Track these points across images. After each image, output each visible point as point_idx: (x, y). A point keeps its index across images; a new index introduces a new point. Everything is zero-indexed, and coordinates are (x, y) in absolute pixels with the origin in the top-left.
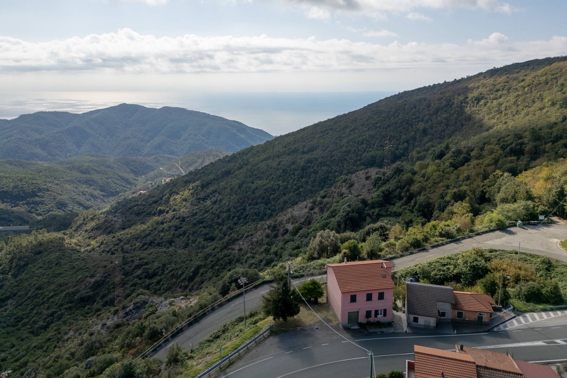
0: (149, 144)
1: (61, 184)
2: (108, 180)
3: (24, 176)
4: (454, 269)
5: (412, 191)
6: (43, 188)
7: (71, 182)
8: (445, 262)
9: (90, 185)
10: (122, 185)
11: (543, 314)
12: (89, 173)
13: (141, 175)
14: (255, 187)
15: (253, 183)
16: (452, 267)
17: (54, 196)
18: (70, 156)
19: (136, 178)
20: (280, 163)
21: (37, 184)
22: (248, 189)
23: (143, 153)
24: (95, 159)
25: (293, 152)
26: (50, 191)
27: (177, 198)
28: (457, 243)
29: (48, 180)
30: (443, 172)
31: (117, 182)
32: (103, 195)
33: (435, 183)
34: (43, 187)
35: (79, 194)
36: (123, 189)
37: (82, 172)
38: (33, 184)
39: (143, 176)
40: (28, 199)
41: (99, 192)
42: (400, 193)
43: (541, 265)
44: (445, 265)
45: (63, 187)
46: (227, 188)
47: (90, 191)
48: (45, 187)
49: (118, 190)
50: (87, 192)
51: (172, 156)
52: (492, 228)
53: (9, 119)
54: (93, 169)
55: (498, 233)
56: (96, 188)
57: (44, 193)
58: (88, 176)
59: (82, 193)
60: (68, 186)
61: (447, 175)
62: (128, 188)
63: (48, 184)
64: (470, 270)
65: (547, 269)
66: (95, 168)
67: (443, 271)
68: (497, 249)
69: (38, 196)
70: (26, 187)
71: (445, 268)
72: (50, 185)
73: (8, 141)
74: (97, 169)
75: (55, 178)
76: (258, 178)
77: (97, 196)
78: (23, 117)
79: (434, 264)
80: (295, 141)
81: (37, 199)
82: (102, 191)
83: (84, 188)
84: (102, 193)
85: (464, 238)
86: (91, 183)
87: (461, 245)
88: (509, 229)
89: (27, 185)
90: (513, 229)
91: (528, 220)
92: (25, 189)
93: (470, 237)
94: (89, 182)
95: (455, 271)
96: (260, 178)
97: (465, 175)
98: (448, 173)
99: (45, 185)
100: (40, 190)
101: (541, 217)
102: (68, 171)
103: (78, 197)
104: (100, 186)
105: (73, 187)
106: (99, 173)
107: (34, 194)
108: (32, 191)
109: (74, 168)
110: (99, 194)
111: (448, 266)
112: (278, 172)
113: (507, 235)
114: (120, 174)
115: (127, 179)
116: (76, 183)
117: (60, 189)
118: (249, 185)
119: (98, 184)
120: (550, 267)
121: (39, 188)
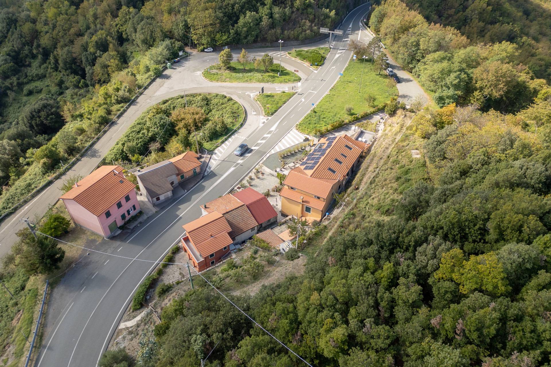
4: (148, 133)
5: (44, 46)
8: (137, 129)
11: (223, 145)
16: (145, 131)
28: (135, 105)
30: (67, 14)
33: (64, 30)
42: (31, 51)
43: (202, 103)
44: (139, 132)
52: (152, 78)
55: (158, 80)
61: (73, 18)
64: (160, 129)
65: (207, 104)
67: (141, 138)
68: (167, 98)
71: (140, 135)
79: (131, 135)
85: (137, 97)
87: (138, 105)
88: (164, 73)
90: (166, 72)
91: (172, 59)
93: (141, 94)
95: (150, 134)
97: (91, 13)
98: (73, 15)
101: (181, 53)
111: (142, 132)
113: (165, 80)
120: (208, 102)
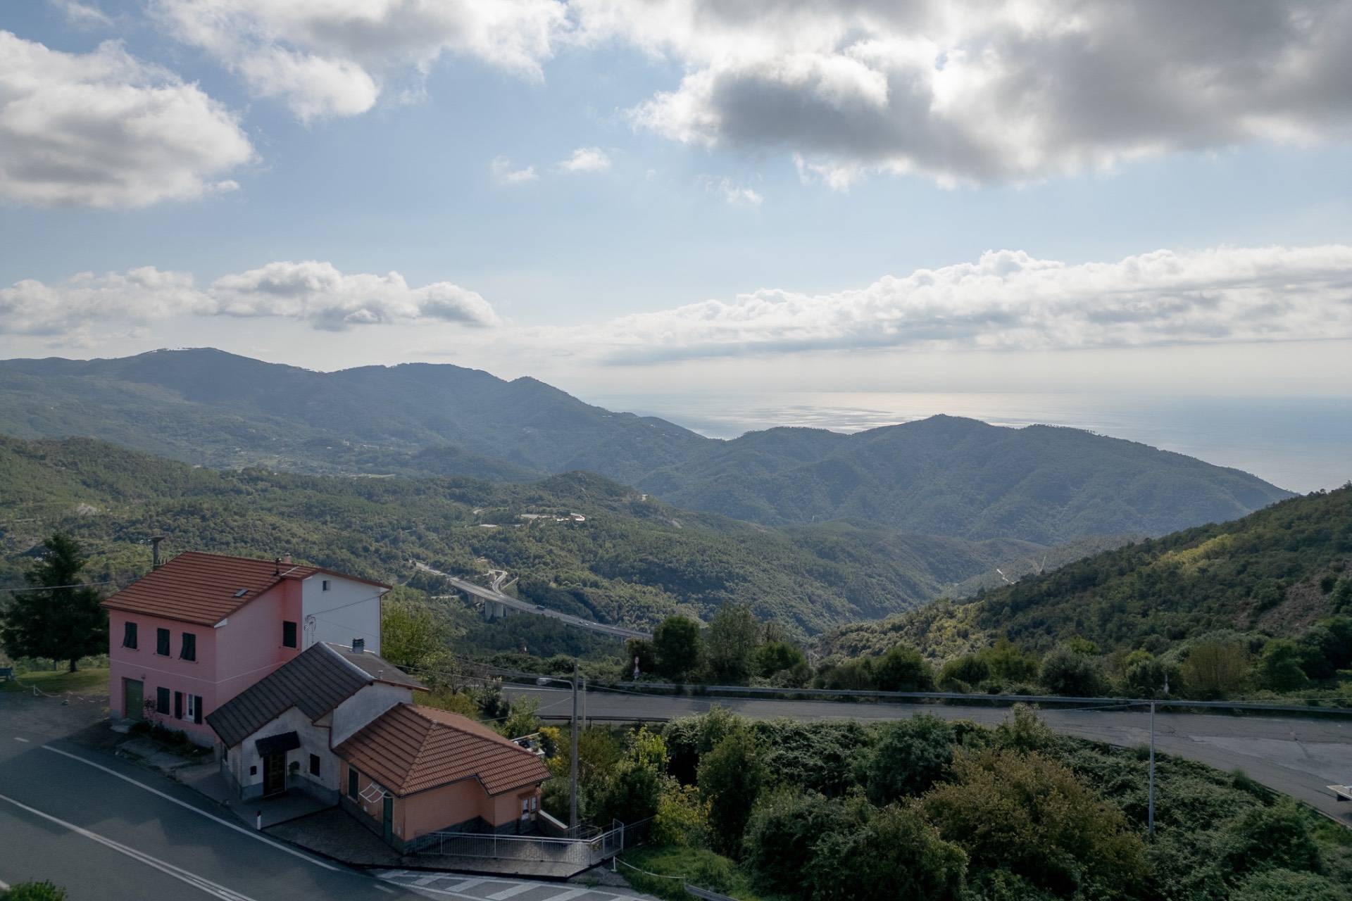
0: (985, 511)
1: (772, 572)
2: (868, 580)
3: (710, 544)
6: (737, 574)
7: (793, 570)
9: (831, 584)
10: (899, 596)
12: (834, 558)
13: (952, 581)
14: (1145, 628)
15: (1145, 615)
17: (754, 594)
18: (817, 520)
19: (939, 586)
20: (1245, 567)
21: (728, 563)
22: (1124, 629)
23: (969, 530)
24: (855, 529)
25: (1310, 542)
26: (750, 581)
27: (946, 625)
29: (751, 558)
31: (890, 586)
32: (852, 611)
34: (737, 570)
35: (801, 599)
36: (899, 605)
37: (822, 554)
38: (721, 561)
39: (956, 585)
40: (707, 591)
41: (845, 601)
45: (774, 577)
46: (1071, 620)
47: (825, 597)
48: (742, 572)
49: (887, 604)
50: (820, 596)
51: (1036, 545)
53: (726, 440)
54: (843, 550)
56: (841, 593)
57: (737, 584)
58: (833, 564)
59: (810, 598)
60: (783, 578)
62: (910, 604)
63: (748, 567)
66: (849, 549)
69: (725, 589)
70: (707, 566)
72: (751, 570)
73: (716, 481)
74: (853, 552)
75: (765, 558)
76: (1164, 602)
77: (839, 609)
78: (751, 437)
80: (1327, 512)
81: (723, 594)
82: (851, 600)
83: (815, 587)
84: (853, 606)
86: (832, 579)
89: (710, 563)
92: (706, 569)
94: (828, 578)
96: (1171, 605)
99: (743, 568)
100: (731, 576)
102: (795, 548)
103: (798, 605)
104: (851, 591)
105: (795, 583)
106: (854, 559)
107: (718, 584)
108: (717, 576)
109: (807, 543)
110: (844, 606)
112: (1229, 593)
114: (901, 570)
115: (915, 584)
116: (803, 576)
117: (767, 580)
118: (1130, 619)
119: (845, 583)
121: (730, 572)
